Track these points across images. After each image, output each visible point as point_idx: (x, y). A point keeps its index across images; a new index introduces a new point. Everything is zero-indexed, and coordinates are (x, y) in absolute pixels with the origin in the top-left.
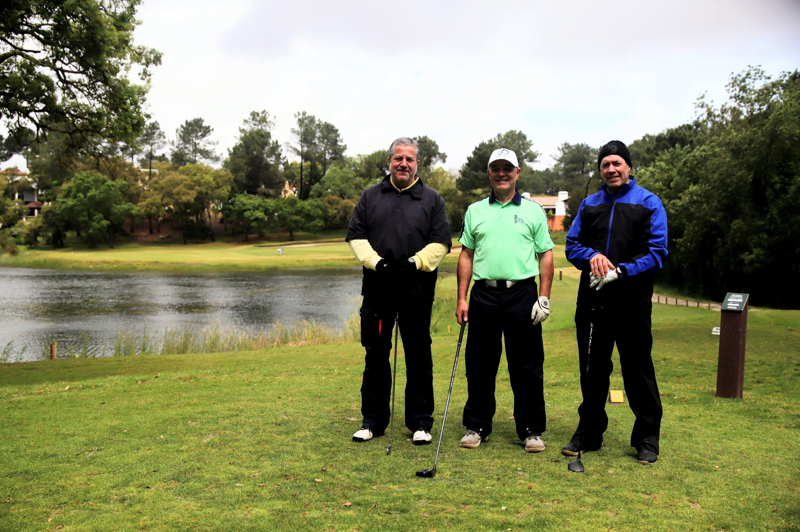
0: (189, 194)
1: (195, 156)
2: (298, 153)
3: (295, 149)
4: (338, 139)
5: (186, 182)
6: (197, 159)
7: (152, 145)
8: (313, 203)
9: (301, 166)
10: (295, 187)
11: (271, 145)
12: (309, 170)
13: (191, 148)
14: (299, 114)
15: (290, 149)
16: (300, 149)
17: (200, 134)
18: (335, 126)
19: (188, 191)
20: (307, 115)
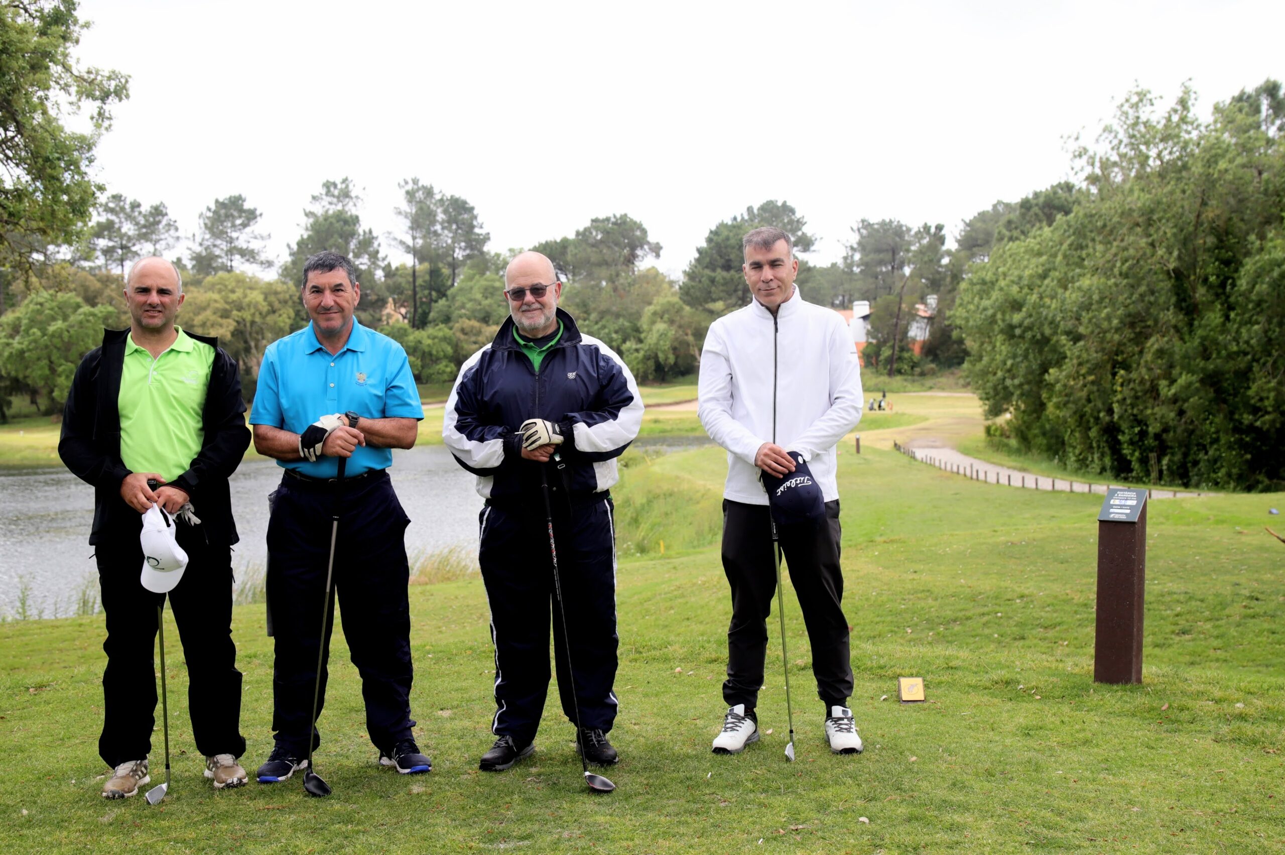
0: (221, 326)
1: (231, 261)
2: (409, 249)
3: (402, 243)
4: (475, 223)
5: (218, 305)
6: (234, 264)
7: (156, 242)
8: (436, 334)
9: (414, 272)
10: (405, 307)
11: (361, 238)
12: (427, 277)
13: (224, 246)
14: (406, 183)
15: (393, 243)
16: (410, 242)
17: (238, 222)
18: (468, 201)
19: (220, 320)
20: (420, 184)
